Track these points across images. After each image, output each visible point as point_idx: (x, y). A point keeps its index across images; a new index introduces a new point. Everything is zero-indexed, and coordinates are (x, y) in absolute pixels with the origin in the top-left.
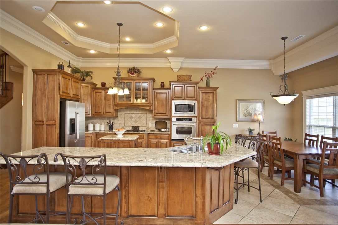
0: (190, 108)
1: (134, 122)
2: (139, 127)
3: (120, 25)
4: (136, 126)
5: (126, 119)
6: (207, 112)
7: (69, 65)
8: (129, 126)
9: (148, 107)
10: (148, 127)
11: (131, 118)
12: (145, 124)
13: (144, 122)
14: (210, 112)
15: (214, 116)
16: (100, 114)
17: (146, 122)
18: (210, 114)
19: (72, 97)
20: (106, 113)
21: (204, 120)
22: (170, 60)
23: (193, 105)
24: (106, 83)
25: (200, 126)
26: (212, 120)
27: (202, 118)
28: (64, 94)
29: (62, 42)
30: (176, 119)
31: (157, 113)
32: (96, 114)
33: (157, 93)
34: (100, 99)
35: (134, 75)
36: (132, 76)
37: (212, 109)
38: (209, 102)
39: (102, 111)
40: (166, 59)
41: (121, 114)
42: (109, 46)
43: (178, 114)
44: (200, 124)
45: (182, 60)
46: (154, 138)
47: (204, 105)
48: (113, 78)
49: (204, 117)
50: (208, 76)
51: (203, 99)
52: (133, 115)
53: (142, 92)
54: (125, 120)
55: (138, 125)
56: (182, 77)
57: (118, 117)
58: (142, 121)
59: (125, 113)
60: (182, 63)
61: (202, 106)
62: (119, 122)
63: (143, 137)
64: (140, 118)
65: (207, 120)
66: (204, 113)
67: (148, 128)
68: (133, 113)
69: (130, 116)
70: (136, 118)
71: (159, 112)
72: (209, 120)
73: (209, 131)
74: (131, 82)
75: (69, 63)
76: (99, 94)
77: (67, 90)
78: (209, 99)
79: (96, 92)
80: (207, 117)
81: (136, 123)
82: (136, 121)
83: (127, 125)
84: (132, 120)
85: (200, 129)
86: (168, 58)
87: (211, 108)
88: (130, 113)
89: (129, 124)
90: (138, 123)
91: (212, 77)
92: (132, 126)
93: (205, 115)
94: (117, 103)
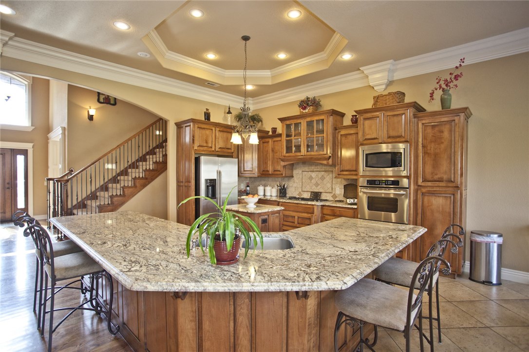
0: (394, 160)
1: (314, 185)
2: (321, 193)
3: (246, 38)
4: (316, 192)
5: (303, 181)
6: (436, 165)
7: (229, 111)
8: (308, 191)
9: (325, 160)
10: (334, 194)
11: (311, 178)
12: (331, 189)
13: (329, 185)
14: (444, 166)
15: (456, 176)
16: (267, 173)
17: (332, 185)
18: (443, 170)
19: (217, 151)
20: (274, 171)
21: (429, 184)
22: (365, 72)
23: (401, 153)
24: (276, 128)
25: (420, 196)
26: (451, 184)
27: (424, 180)
28: (202, 149)
29: (206, 84)
30: (368, 181)
31: (342, 171)
32: (264, 173)
33: (341, 135)
34: (267, 151)
35: (307, 111)
36: (304, 111)
37: (451, 159)
38: (442, 143)
39: (270, 169)
40: (358, 72)
41: (297, 172)
42: (270, 73)
43: (371, 172)
44: (419, 192)
45: (388, 66)
46: (330, 214)
47: (428, 151)
48: (279, 119)
49: (429, 177)
50: (444, 86)
51: (424, 138)
52: (314, 175)
53: (315, 136)
54: (302, 183)
55: (321, 191)
56: (381, 98)
57: (293, 177)
58: (325, 183)
59: (303, 171)
60: (391, 71)
61: (425, 153)
62: (295, 185)
63: (312, 210)
64: (323, 178)
65: (437, 184)
66: (429, 169)
67: (334, 196)
68: (313, 171)
69: (309, 176)
70: (317, 179)
71: (345, 169)
72: (441, 184)
73: (441, 209)
74: (300, 123)
75: (229, 109)
76: (265, 144)
77: (207, 142)
78: (441, 138)
79: (263, 143)
80: (436, 177)
81: (317, 187)
82: (317, 185)
83: (306, 190)
84: (312, 181)
85: (420, 203)
86: (360, 68)
87: (446, 157)
88: (308, 171)
89: (308, 188)
90: (319, 186)
91: (456, 86)
92: (311, 192)
93: (432, 173)
94: (284, 156)
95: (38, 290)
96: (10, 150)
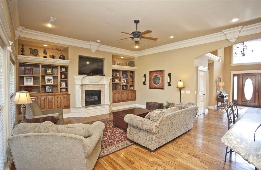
95: (228, 151)
96: (258, 74)
